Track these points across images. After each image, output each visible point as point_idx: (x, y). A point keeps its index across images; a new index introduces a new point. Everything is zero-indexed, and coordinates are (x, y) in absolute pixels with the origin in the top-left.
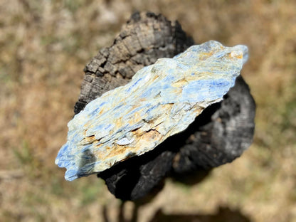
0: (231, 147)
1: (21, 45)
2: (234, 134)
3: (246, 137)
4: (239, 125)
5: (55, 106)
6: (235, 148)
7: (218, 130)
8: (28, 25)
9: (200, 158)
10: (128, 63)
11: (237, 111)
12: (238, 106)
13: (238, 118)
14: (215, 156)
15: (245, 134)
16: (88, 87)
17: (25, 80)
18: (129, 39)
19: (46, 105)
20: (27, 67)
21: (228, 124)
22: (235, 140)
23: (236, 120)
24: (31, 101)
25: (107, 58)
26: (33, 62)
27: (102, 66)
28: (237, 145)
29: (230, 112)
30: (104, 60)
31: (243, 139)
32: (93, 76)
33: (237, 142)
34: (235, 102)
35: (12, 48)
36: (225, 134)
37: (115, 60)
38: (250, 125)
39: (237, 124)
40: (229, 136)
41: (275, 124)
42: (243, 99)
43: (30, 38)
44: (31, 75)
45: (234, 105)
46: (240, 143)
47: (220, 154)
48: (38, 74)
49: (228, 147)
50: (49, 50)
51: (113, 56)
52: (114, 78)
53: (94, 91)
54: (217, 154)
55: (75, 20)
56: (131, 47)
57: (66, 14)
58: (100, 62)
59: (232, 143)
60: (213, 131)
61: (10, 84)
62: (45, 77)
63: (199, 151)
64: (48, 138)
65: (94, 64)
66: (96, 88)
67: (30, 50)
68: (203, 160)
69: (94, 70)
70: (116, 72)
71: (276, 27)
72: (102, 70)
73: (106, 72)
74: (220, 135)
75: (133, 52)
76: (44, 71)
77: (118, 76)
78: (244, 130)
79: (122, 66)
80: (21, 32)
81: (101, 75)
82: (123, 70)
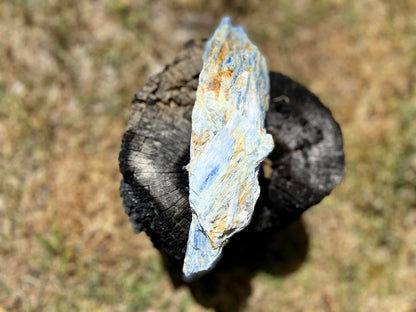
0: (317, 181)
1: (54, 107)
2: (318, 165)
3: (335, 168)
4: (324, 154)
5: (95, 177)
6: (323, 182)
7: (298, 160)
8: (63, 86)
9: (280, 197)
10: (183, 90)
11: (319, 138)
12: (320, 132)
13: (321, 145)
14: (298, 192)
15: (333, 164)
16: (137, 116)
17: (58, 149)
18: (182, 64)
19: (83, 178)
20: (61, 134)
21: (309, 153)
22: (321, 172)
23: (319, 148)
24: (65, 174)
25: (158, 84)
26: (69, 127)
27: (154, 92)
28: (325, 178)
29: (311, 140)
30: (155, 87)
31: (332, 171)
32: (143, 105)
33: (324, 174)
34: (316, 128)
35: (43, 113)
36: (308, 165)
37: (167, 86)
38: (338, 154)
39: (320, 153)
40: (313, 167)
41: (385, 183)
42: (324, 123)
43: (65, 100)
44: (65, 143)
45: (314, 131)
46: (328, 175)
47: (305, 190)
48: (73, 141)
49: (313, 180)
50: (88, 112)
51: (166, 82)
52: (167, 107)
53: (145, 120)
54: (300, 190)
55: (120, 76)
56: (185, 72)
57: (109, 72)
58: (151, 89)
59: (318, 176)
60: (292, 162)
61: (39, 155)
62: (82, 145)
63: (278, 188)
64: (84, 220)
65: (144, 92)
66: (147, 117)
67: (64, 114)
68: (284, 199)
69: (144, 98)
70: (170, 100)
71: (367, 69)
72: (153, 97)
73: (158, 100)
74: (302, 166)
75: (188, 77)
76: (81, 137)
77: (172, 105)
78: (331, 159)
79: (175, 93)
80: (54, 94)
81: (152, 103)
82: (177, 97)
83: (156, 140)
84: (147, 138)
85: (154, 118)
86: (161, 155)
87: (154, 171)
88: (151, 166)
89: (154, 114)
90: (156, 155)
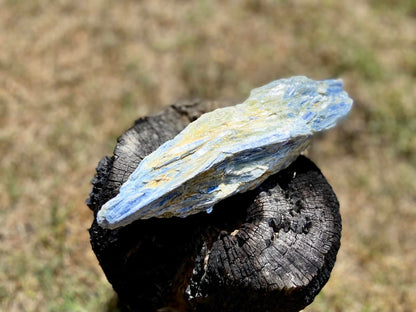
15: (299, 263)
25: (196, 104)
30: (192, 104)
31: (293, 269)
58: (187, 103)
69: (177, 106)
72: (184, 109)
73: (186, 113)
81: (180, 112)
83: (157, 134)
84: (152, 128)
85: (171, 120)
86: (149, 145)
87: (133, 150)
88: (135, 147)
89: (174, 118)
90: (146, 143)
